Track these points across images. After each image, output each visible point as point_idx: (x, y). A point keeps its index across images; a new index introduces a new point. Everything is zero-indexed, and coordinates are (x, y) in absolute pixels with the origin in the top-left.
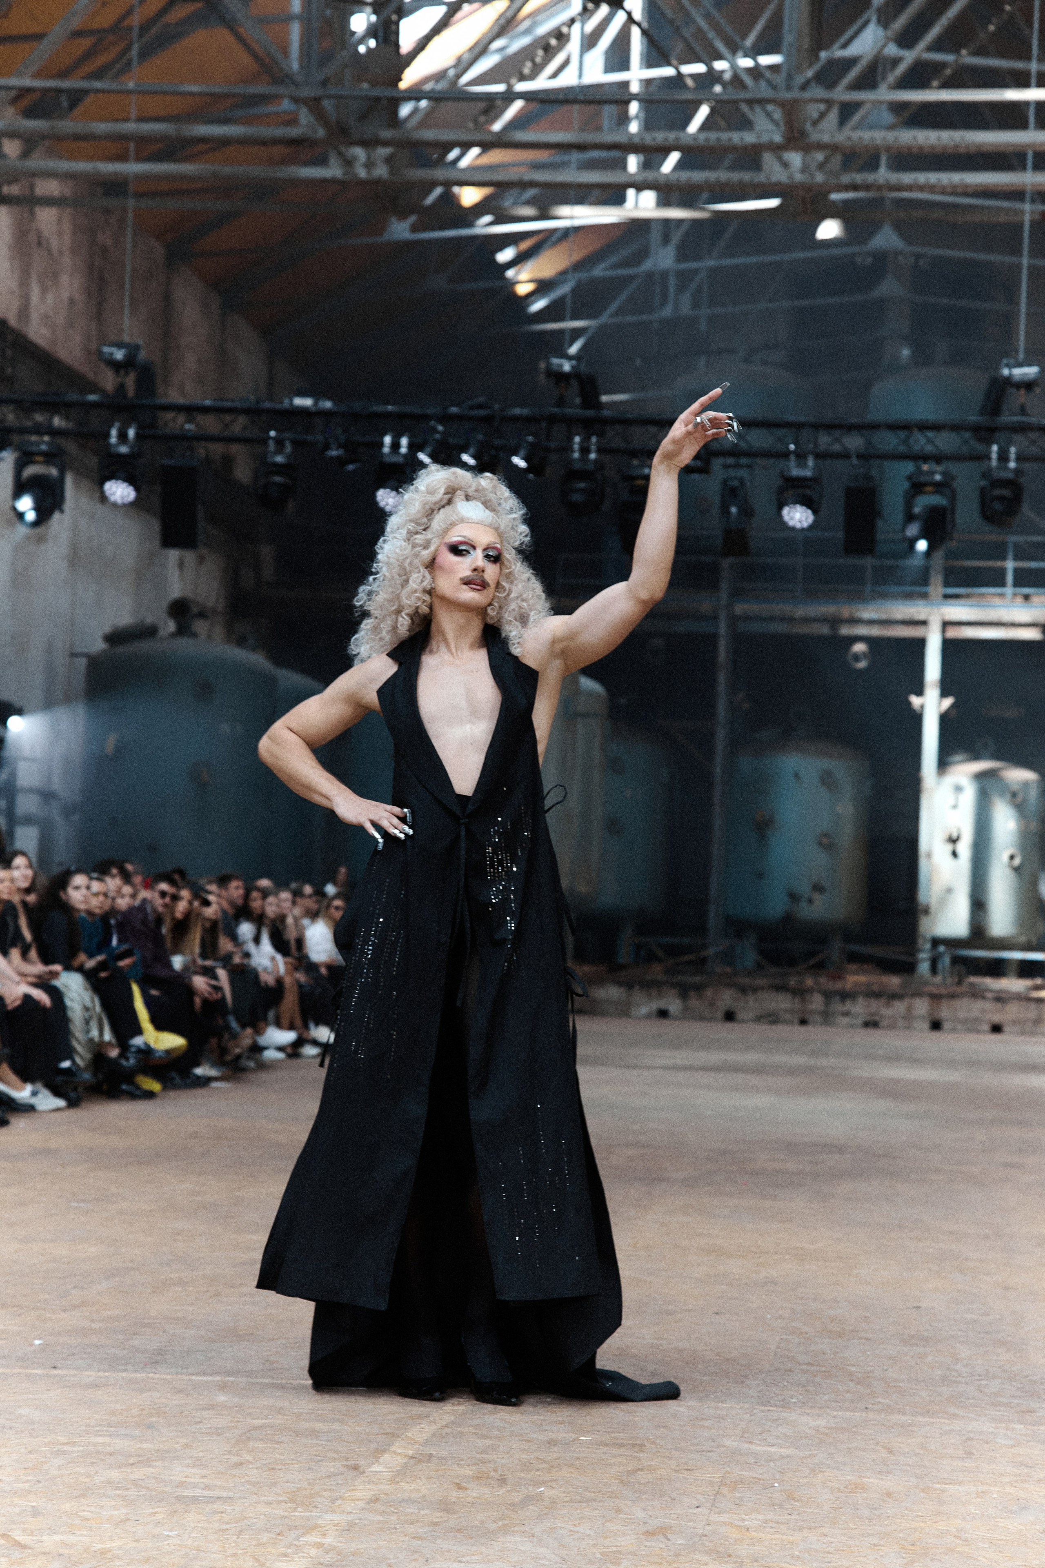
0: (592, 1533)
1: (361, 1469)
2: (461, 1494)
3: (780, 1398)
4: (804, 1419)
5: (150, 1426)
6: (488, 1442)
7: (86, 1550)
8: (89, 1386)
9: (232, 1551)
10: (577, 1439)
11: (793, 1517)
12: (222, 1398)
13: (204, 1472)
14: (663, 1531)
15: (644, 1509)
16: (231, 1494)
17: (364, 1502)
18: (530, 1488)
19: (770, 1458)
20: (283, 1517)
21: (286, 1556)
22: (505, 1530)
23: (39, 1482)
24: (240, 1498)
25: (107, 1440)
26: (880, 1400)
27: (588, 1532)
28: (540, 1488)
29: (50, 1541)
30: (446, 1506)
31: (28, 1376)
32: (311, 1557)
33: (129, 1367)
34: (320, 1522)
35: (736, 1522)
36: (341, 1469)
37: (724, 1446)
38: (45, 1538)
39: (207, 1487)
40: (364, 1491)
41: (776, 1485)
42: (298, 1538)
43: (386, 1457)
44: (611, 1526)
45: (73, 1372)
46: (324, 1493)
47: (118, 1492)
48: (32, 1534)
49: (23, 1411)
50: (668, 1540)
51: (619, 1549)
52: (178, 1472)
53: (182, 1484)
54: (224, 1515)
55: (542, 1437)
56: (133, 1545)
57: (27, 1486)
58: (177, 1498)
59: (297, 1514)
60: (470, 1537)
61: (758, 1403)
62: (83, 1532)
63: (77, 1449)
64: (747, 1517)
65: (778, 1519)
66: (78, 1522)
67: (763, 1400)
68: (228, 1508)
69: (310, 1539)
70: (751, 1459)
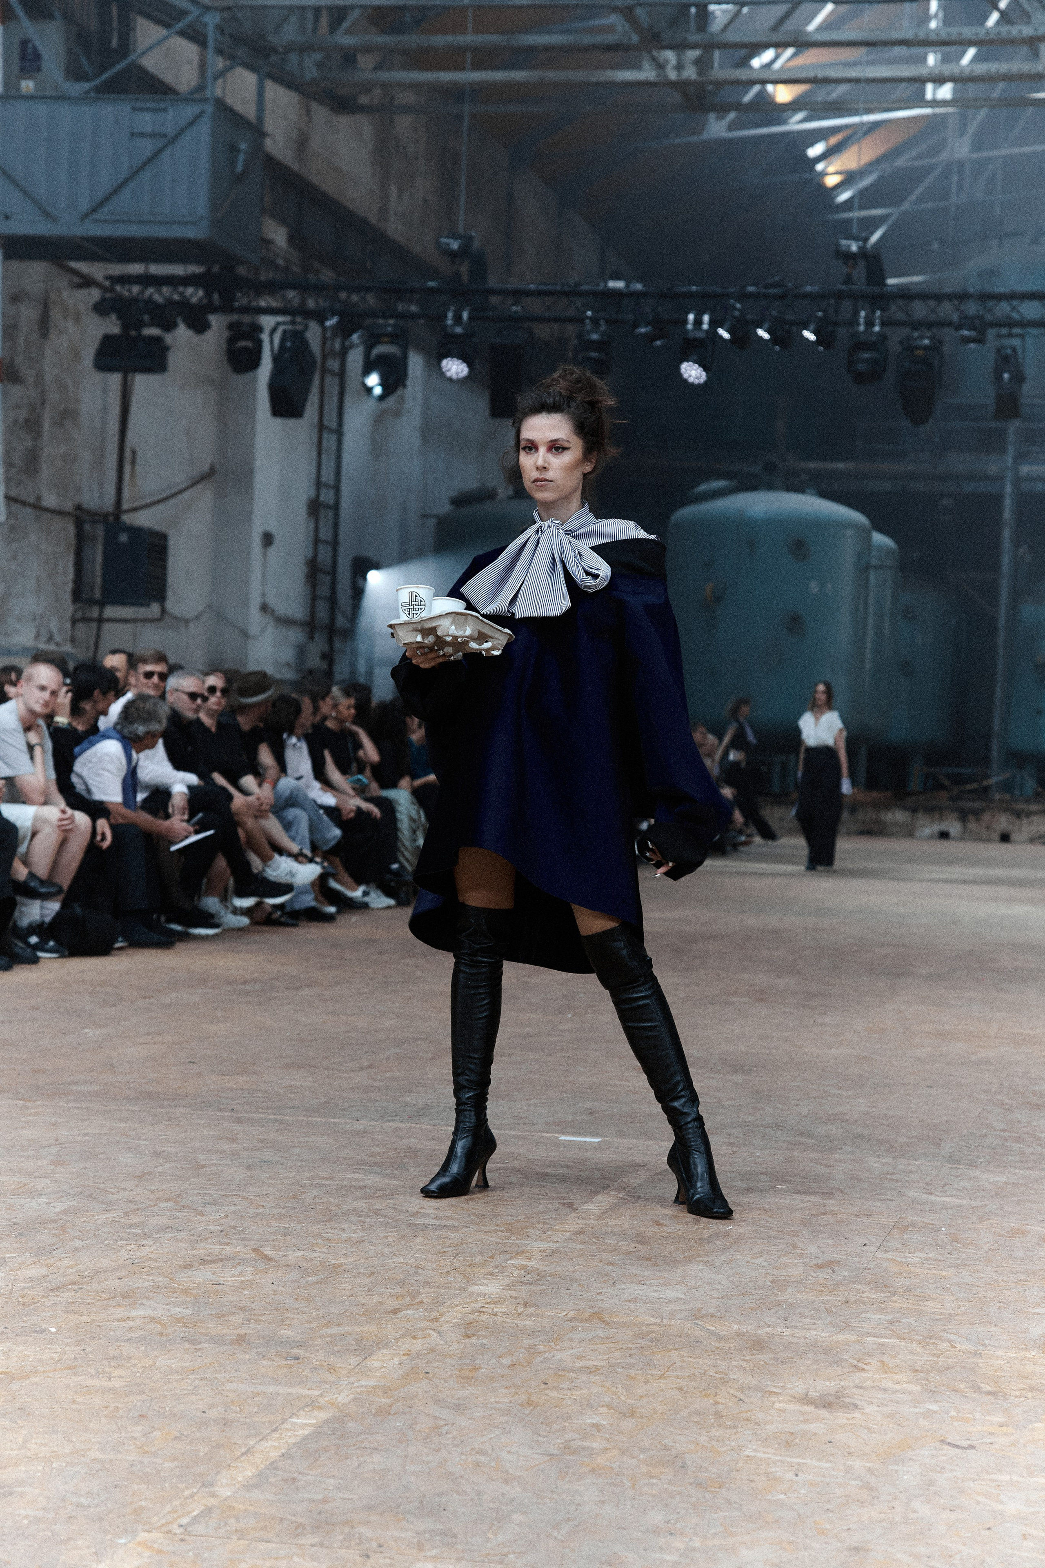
0: (766, 1264)
1: (575, 1206)
3: (970, 1158)
4: (986, 1176)
5: (400, 1167)
7: (322, 1263)
11: (952, 1256)
14: (830, 1265)
15: (819, 1247)
16: (457, 1224)
17: (571, 1233)
19: (945, 1207)
20: (498, 1243)
21: (491, 1275)
22: (689, 1260)
23: (294, 1208)
24: (464, 1227)
25: (360, 1176)
27: (763, 1263)
29: (293, 1255)
30: (641, 1239)
31: (309, 1123)
32: (514, 1277)
33: (397, 1118)
34: (529, 1248)
35: (899, 1259)
36: (557, 1206)
37: (905, 1196)
38: (289, 1253)
39: (437, 1218)
40: (573, 1223)
41: (943, 1229)
42: (505, 1261)
43: (599, 1197)
44: (786, 1260)
45: (348, 1121)
46: (538, 1226)
47: (360, 1218)
48: (279, 1249)
50: (834, 1272)
51: (787, 1278)
52: (414, 1204)
53: (416, 1214)
54: (447, 1240)
55: (743, 1185)
56: (362, 1261)
57: (284, 1211)
58: (409, 1225)
59: (509, 1241)
60: (657, 1265)
61: (948, 1162)
62: (323, 1250)
63: (332, 1183)
64: (910, 1255)
65: (940, 1257)
66: (320, 1241)
67: (951, 1159)
68: (452, 1235)
69: (515, 1262)
70: (927, 1208)
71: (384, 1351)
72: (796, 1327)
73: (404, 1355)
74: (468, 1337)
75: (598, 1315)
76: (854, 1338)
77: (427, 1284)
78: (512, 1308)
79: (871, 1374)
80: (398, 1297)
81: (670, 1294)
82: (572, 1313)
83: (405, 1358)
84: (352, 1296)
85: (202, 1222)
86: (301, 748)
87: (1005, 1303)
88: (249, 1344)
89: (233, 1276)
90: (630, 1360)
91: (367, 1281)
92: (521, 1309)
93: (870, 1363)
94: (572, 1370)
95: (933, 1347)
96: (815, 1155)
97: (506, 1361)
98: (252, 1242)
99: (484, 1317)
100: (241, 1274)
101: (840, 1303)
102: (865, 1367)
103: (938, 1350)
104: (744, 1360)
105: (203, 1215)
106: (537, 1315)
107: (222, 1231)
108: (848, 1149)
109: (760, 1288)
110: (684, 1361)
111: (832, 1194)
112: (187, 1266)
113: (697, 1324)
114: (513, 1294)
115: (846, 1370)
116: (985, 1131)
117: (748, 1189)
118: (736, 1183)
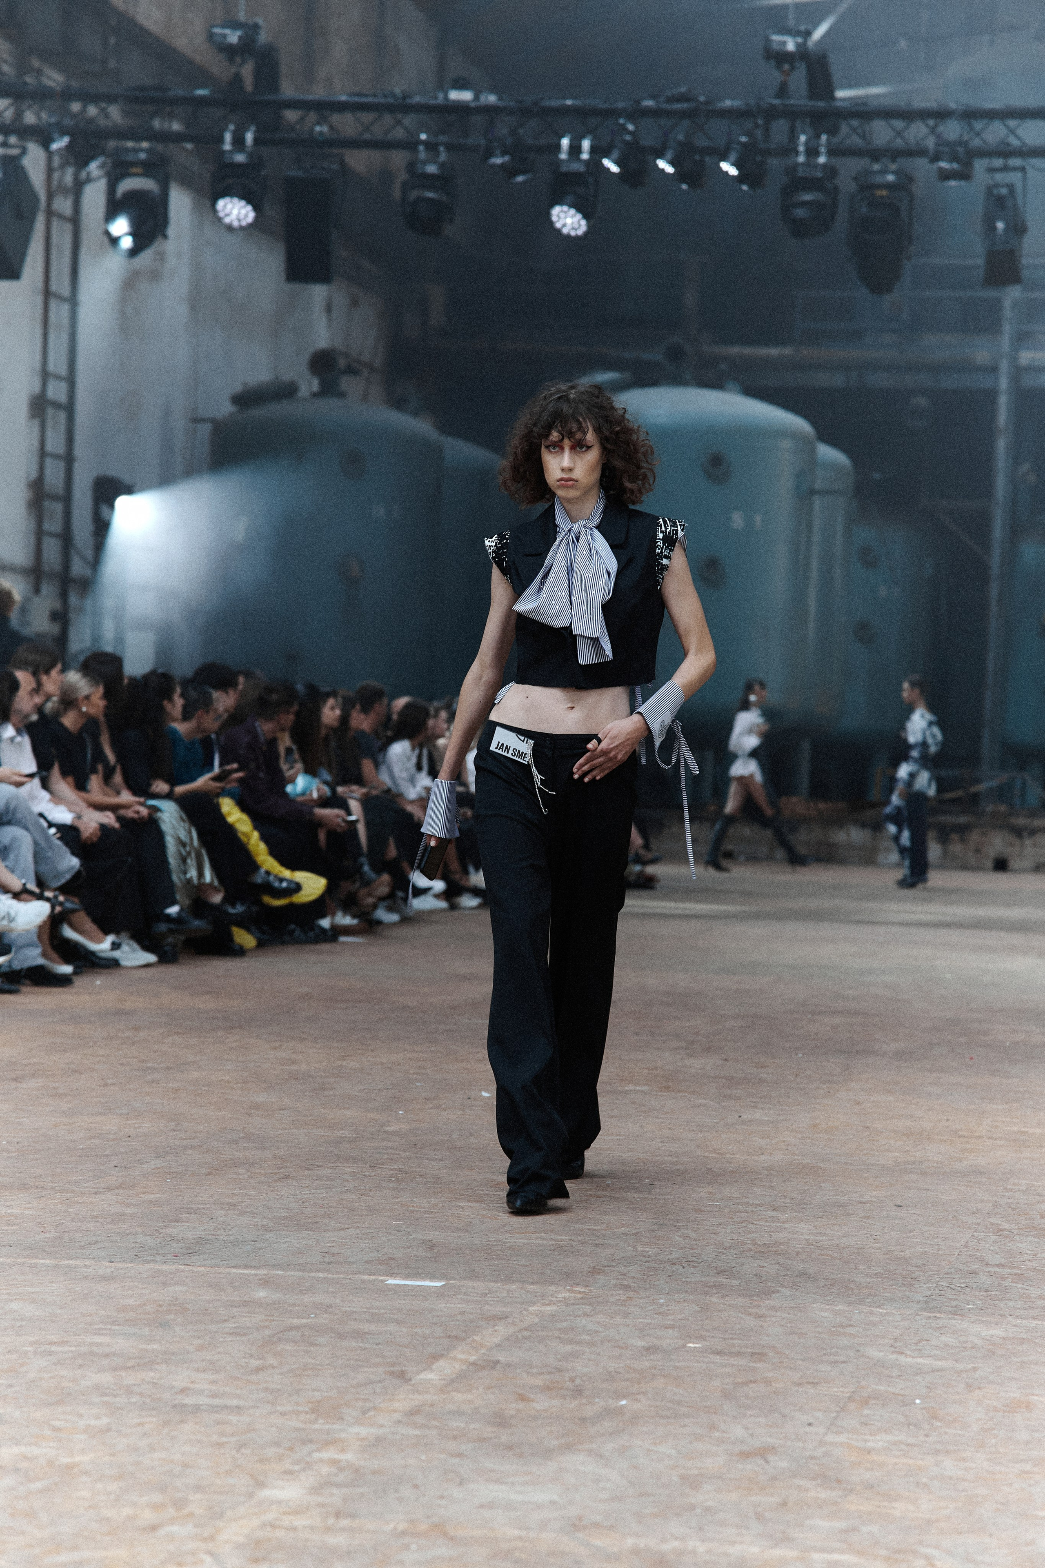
0: (674, 1453)
1: (408, 1376)
2: (521, 1405)
3: (954, 1303)
4: (976, 1328)
5: (163, 1325)
6: (569, 1348)
7: (50, 1463)
8: (104, 1278)
10: (684, 1346)
11: (930, 1439)
12: (261, 1294)
13: (213, 1377)
14: (763, 1453)
15: (746, 1428)
16: (241, 1403)
17: (402, 1413)
18: (610, 1401)
19: (920, 1371)
20: (299, 1430)
21: (290, 1474)
22: (568, 1448)
23: (11, 1386)
24: (252, 1407)
25: (107, 1339)
27: (670, 1451)
28: (622, 1401)
30: (501, 1420)
31: (32, 1266)
32: (321, 1476)
33: (158, 1258)
34: (343, 1435)
35: (857, 1444)
36: (383, 1376)
37: (865, 1357)
39: (214, 1396)
40: (404, 1400)
41: (918, 1401)
42: (310, 1454)
43: (442, 1363)
44: (701, 1446)
45: (89, 1262)
46: (356, 1404)
47: (106, 1399)
49: (14, 1306)
50: (767, 1462)
51: (703, 1471)
52: (181, 1378)
53: (183, 1391)
54: (227, 1426)
55: (641, 1343)
56: (107, 1458)
58: (174, 1406)
60: (521, 1455)
61: (924, 1309)
62: (51, 1444)
63: (68, 1349)
64: (872, 1438)
65: (911, 1440)
66: (47, 1432)
67: (931, 1305)
68: (234, 1419)
69: (325, 1455)
70: (895, 1372)
72: (714, 1540)
74: (256, 1561)
75: (439, 1530)
76: (794, 1554)
77: (198, 1488)
78: (318, 1520)
80: (159, 1507)
81: (539, 1496)
82: (402, 1526)
84: (92, 1508)
86: (20, 744)
87: (1003, 1504)
91: (113, 1486)
92: (331, 1521)
96: (741, 1301)
99: (280, 1533)
101: (775, 1506)
106: (353, 1529)
108: (787, 1292)
109: (665, 1486)
111: (764, 1355)
113: (577, 1538)
114: (320, 1499)
116: (975, 1266)
117: (648, 1349)
118: (632, 1341)
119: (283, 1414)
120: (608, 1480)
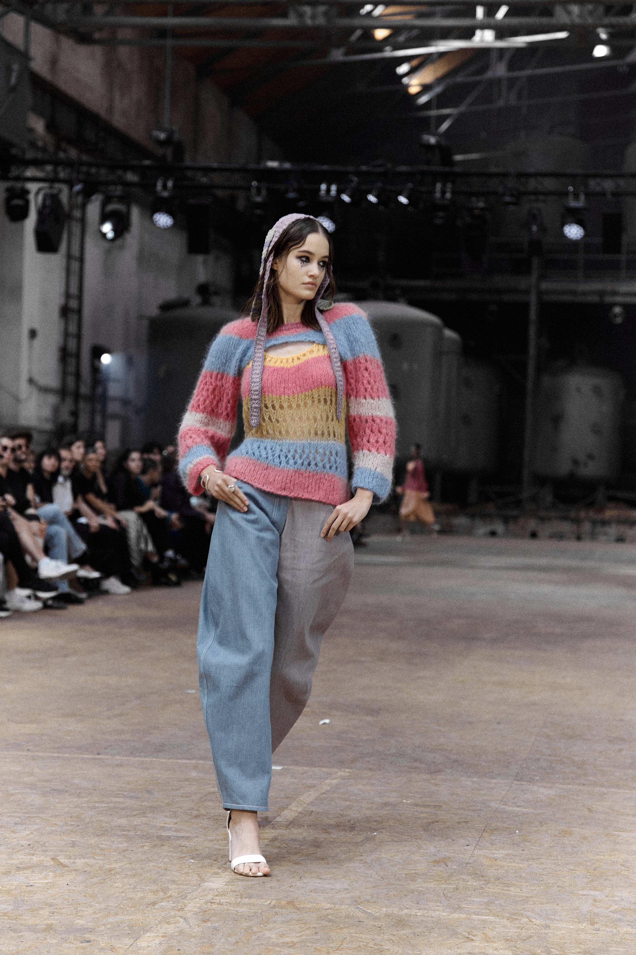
0: (401, 861)
1: (269, 820)
2: (326, 836)
3: (529, 776)
4: (542, 790)
5: (149, 792)
6: (347, 804)
7: (101, 868)
8: (117, 765)
9: (186, 870)
10: (402, 802)
11: (525, 852)
12: (194, 774)
13: (175, 821)
14: (445, 861)
15: (435, 847)
16: (190, 835)
17: (269, 840)
18: (369, 833)
19: (516, 815)
20: (220, 850)
22: (350, 860)
23: (78, 826)
24: (195, 837)
25: (122, 800)
26: (589, 778)
27: (399, 861)
28: (374, 833)
30: (316, 844)
31: (82, 759)
33: (142, 754)
35: (490, 855)
37: (489, 807)
38: (77, 861)
39: (177, 831)
41: (517, 832)
43: (285, 812)
44: (414, 857)
45: (109, 757)
47: (124, 833)
48: (70, 858)
49: (76, 781)
50: (447, 866)
51: (416, 871)
52: (161, 820)
53: (162, 828)
54: (184, 848)
55: (381, 801)
56: (128, 866)
57: (71, 828)
58: (158, 837)
60: (328, 863)
61: (515, 780)
62: (100, 858)
63: (103, 805)
64: (497, 852)
65: (515, 853)
66: (98, 851)
67: (518, 777)
70: (505, 816)
71: (148, 934)
72: (425, 909)
73: (163, 937)
74: (205, 921)
75: (291, 903)
76: (464, 916)
77: (174, 882)
78: (233, 899)
79: (477, 944)
80: (155, 892)
81: (338, 886)
82: (274, 902)
83: (163, 939)
84: (123, 892)
85: (15, 838)
87: (562, 887)
88: (55, 931)
89: (39, 879)
90: (315, 937)
91: (132, 881)
92: (240, 900)
93: (477, 935)
94: (277, 945)
95: (517, 922)
96: (427, 776)
97: (233, 940)
98: (51, 853)
99: (214, 906)
100: (45, 878)
101: (453, 890)
102: (473, 938)
103: (521, 924)
104: (392, 934)
105: (15, 833)
106: (249, 904)
107: (29, 845)
108: (449, 771)
109: (399, 879)
110: (352, 937)
111: (441, 806)
112: (7, 873)
113: (359, 908)
114: (232, 888)
115: (461, 941)
116: (538, 756)
117: (385, 804)
118: (376, 799)
119: (211, 841)
120: (371, 876)
